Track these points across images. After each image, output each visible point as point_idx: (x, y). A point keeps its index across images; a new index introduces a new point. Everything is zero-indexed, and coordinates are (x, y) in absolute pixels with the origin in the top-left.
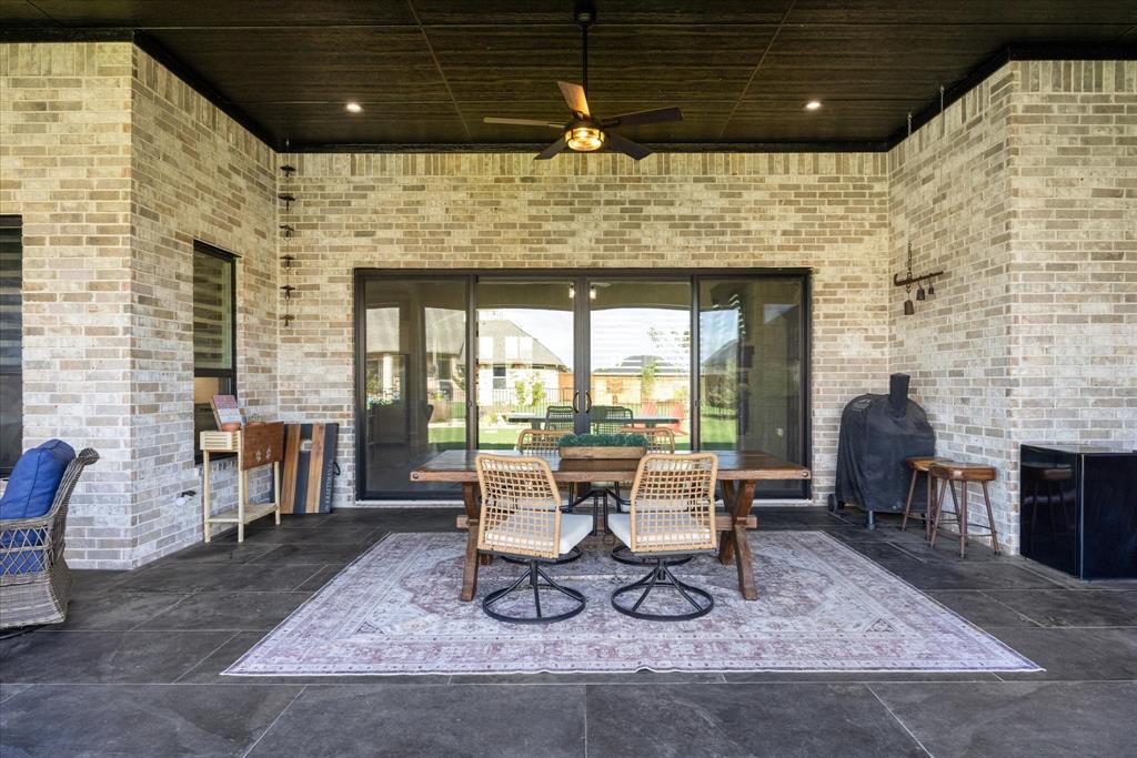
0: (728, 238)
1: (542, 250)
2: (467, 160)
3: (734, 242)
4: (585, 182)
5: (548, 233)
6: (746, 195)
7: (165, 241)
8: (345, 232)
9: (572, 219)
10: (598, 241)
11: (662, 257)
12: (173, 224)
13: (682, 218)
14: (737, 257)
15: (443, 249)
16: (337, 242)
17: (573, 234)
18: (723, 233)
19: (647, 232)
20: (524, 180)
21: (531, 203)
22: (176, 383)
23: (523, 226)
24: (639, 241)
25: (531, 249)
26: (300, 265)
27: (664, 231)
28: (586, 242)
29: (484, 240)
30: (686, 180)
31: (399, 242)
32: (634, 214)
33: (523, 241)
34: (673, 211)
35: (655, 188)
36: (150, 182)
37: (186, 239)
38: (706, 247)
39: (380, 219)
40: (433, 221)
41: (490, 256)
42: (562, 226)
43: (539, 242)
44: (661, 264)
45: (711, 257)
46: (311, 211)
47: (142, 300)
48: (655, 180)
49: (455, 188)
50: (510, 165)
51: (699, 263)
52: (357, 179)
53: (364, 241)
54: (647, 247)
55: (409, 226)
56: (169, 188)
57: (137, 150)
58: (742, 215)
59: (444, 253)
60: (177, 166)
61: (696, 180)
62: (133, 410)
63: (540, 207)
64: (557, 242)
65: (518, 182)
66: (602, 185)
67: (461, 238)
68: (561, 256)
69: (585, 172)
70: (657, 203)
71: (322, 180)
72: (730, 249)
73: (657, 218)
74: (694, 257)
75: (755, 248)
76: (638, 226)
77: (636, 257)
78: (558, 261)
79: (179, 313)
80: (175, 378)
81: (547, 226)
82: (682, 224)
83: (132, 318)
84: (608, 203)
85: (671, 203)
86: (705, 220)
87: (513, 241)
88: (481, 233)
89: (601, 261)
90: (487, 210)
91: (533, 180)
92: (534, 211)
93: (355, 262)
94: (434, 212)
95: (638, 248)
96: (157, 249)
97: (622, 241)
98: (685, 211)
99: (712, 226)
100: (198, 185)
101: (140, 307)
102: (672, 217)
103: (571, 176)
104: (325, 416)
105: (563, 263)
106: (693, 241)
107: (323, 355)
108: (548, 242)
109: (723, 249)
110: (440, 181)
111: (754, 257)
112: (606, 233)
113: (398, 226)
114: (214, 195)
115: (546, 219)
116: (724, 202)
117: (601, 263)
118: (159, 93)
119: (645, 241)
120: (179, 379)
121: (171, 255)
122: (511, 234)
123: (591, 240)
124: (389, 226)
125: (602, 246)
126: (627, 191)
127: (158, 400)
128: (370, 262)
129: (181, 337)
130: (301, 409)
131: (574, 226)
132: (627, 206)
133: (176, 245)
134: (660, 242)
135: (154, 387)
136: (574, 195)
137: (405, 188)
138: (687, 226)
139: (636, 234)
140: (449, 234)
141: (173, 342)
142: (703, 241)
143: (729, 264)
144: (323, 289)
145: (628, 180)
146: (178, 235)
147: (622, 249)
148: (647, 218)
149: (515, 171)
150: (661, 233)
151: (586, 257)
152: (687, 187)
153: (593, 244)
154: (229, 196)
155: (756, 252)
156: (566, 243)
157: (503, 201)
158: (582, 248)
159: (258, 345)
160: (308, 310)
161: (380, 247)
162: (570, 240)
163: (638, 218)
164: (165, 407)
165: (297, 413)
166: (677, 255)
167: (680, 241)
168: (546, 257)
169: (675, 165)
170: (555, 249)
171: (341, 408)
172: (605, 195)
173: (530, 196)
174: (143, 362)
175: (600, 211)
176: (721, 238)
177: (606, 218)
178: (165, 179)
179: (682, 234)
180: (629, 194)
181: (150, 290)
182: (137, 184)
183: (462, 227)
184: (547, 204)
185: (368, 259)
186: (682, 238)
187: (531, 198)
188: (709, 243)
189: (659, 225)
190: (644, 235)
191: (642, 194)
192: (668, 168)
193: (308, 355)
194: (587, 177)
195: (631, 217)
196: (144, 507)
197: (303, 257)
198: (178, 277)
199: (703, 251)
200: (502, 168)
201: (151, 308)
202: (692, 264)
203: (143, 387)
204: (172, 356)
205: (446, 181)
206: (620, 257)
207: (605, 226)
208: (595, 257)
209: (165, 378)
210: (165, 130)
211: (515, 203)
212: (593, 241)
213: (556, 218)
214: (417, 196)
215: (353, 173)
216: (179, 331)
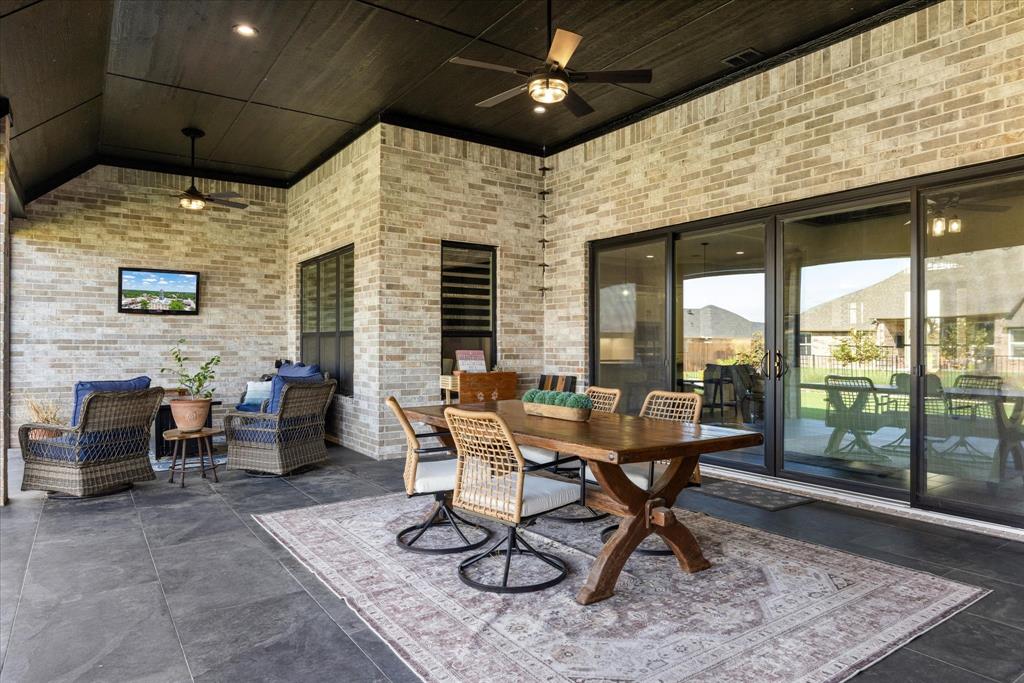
0: (960, 122)
1: (723, 194)
2: (660, 119)
3: (970, 125)
4: (766, 105)
5: (729, 175)
6: (991, 47)
7: (411, 245)
8: (581, 211)
9: (752, 152)
10: (780, 171)
11: (858, 172)
12: (420, 233)
13: (886, 112)
14: (977, 147)
15: (643, 213)
16: (576, 222)
17: (753, 169)
18: (950, 118)
19: (838, 145)
20: (708, 123)
21: (714, 146)
22: (422, 341)
23: (706, 173)
24: (828, 158)
25: (713, 197)
26: (555, 245)
27: (860, 137)
28: (767, 175)
29: (674, 197)
30: (892, 59)
31: (613, 212)
32: (822, 126)
33: (707, 189)
34: (874, 107)
35: (849, 84)
36: (398, 209)
37: (433, 241)
38: (923, 144)
39: (601, 195)
40: (636, 187)
41: (678, 212)
42: (742, 163)
43: (721, 186)
44: (858, 182)
45: (933, 156)
46: (562, 198)
47: (389, 287)
48: (848, 74)
49: (652, 151)
50: (696, 112)
51: (912, 170)
52: (587, 164)
53: (592, 217)
54: (838, 165)
55: (620, 196)
56: (416, 209)
57: (386, 191)
58: (984, 80)
59: (643, 216)
60: (424, 192)
61: (908, 54)
62: (381, 358)
63: (721, 149)
64: (737, 182)
65: (702, 127)
66: (785, 103)
67: (656, 198)
68: (741, 198)
69: (766, 94)
70: (851, 104)
71: (568, 172)
72: (963, 137)
73: (851, 123)
74: (904, 163)
75: (1007, 127)
76: (826, 141)
77: (825, 181)
78: (739, 203)
79: (426, 293)
80: (421, 337)
81: (728, 167)
82: (885, 123)
83: (380, 299)
84: (792, 121)
85: (871, 98)
86: (919, 106)
87: (697, 191)
88: (671, 189)
89: (783, 194)
90: (676, 165)
91: (715, 120)
92: (716, 154)
93: (587, 237)
94: (637, 180)
95: (826, 169)
96: (404, 252)
97: (807, 164)
98: (892, 102)
99: (932, 112)
100: (447, 202)
101: (388, 292)
102: (873, 116)
103: (753, 104)
104: (568, 370)
105: (744, 206)
106: (902, 141)
107: (568, 318)
108: (729, 185)
109: (952, 140)
110: (642, 147)
111: (1007, 139)
112: (789, 160)
113: (613, 198)
114: (465, 205)
115: (726, 159)
116: (954, 71)
117: (783, 197)
118: (408, 147)
119: (836, 158)
120: (425, 338)
121: (419, 254)
122: (696, 184)
123: (772, 172)
124: (606, 200)
125: (783, 177)
126: (814, 100)
127: (404, 352)
128: (595, 235)
129: (428, 310)
130: (557, 363)
131: (754, 159)
132: (814, 118)
133: (423, 247)
134: (856, 153)
135: (402, 343)
136: (755, 124)
137: (618, 162)
138: (894, 122)
139: (824, 151)
140: (647, 196)
141: (421, 312)
142: (919, 137)
143: (963, 161)
144: (570, 263)
145: (815, 86)
146: (424, 240)
147: (807, 174)
148: (839, 126)
149: (700, 117)
150: (857, 142)
151: (767, 193)
152: (894, 68)
153: (775, 176)
154: (483, 203)
155: (1012, 132)
156: (746, 181)
157: (690, 151)
158: (762, 184)
159: (518, 313)
160: (561, 281)
161: (602, 220)
162: (750, 177)
163: (827, 130)
164: (411, 357)
165: (554, 366)
166: (880, 164)
167: (883, 145)
168: (728, 202)
169: (877, 43)
170: (736, 191)
171: (576, 363)
172: (788, 112)
173: (713, 138)
174: (390, 327)
175: (781, 135)
176: (947, 126)
177: (789, 141)
178: (412, 203)
179: (886, 135)
180: (818, 102)
181: (398, 279)
182: (385, 212)
183: (657, 187)
184: (728, 142)
185: (593, 233)
186: (887, 140)
187: (714, 141)
188: (928, 137)
189: (853, 131)
190: (834, 151)
191: (832, 98)
192: (868, 51)
193: (560, 318)
194: (769, 98)
195: (818, 132)
196: (390, 422)
197: (558, 238)
198: (426, 268)
199: (919, 150)
200: (689, 117)
201: (398, 292)
202: (902, 173)
203: (389, 343)
204: (420, 323)
205: (646, 146)
206: (805, 185)
207: (787, 151)
208: (777, 190)
209: (412, 338)
210: (413, 170)
211: (699, 150)
212: (775, 172)
213: (736, 156)
214: (624, 167)
215: (586, 159)
216: (427, 305)
